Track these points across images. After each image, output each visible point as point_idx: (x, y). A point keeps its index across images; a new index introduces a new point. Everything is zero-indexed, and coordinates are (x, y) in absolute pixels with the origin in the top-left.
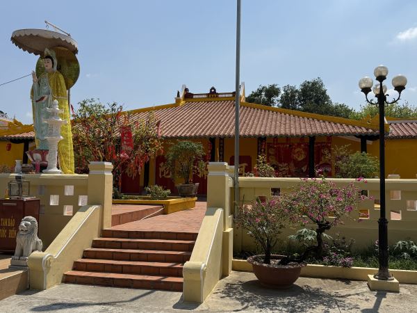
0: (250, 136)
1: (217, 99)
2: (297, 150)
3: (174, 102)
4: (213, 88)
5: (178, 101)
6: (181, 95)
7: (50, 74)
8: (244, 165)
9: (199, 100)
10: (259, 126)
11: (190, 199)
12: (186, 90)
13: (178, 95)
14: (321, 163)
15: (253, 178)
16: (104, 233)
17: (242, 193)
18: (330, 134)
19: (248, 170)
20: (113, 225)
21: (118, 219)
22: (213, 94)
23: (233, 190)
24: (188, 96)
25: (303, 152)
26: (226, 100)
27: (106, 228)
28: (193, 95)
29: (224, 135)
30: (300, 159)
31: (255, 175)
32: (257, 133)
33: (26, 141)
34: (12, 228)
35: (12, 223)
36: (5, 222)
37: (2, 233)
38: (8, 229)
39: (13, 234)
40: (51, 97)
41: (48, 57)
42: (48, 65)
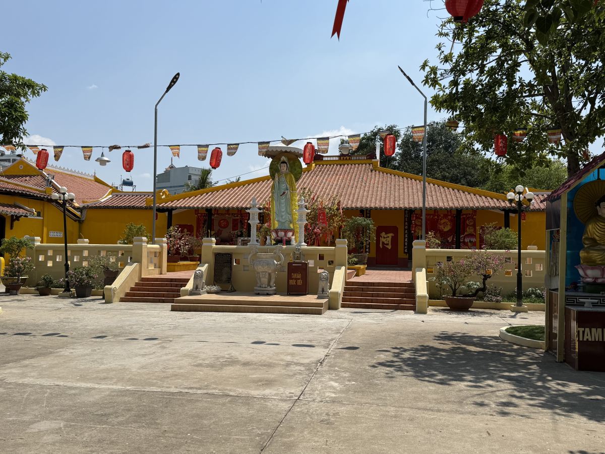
0: (400, 209)
1: (350, 162)
2: (442, 221)
7: (286, 175)
8: (391, 235)
9: (330, 163)
10: (406, 197)
14: (466, 233)
18: (477, 207)
22: (345, 156)
24: (318, 158)
25: (449, 223)
26: (360, 162)
28: (322, 157)
29: (375, 208)
30: (446, 229)
32: (406, 206)
33: (170, 210)
34: (299, 279)
35: (299, 276)
36: (294, 276)
37: (292, 282)
38: (296, 279)
39: (300, 282)
40: (289, 193)
41: (284, 162)
42: (284, 168)
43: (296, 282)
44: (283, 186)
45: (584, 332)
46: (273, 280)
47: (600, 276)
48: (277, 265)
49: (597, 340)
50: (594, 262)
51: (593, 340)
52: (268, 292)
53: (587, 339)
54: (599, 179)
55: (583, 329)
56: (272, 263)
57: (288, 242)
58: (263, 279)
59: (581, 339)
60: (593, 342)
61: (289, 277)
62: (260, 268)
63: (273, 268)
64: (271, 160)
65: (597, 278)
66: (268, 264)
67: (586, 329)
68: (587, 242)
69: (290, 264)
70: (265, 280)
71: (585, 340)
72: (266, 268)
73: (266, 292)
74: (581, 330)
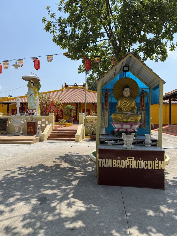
0: (89, 103)
1: (77, 87)
3: (61, 89)
4: (76, 84)
5: (63, 88)
6: (64, 86)
7: (33, 88)
8: (88, 112)
9: (70, 88)
10: (92, 99)
11: (71, 123)
12: (66, 84)
13: (63, 86)
15: (90, 117)
16: (53, 130)
17: (87, 121)
19: (89, 114)
20: (55, 128)
21: (56, 127)
22: (76, 86)
23: (85, 119)
24: (66, 86)
26: (81, 88)
27: (54, 129)
28: (68, 86)
29: (81, 103)
31: (91, 116)
32: (91, 102)
33: (8, 104)
34: (32, 129)
35: (31, 128)
36: (30, 128)
37: (29, 130)
38: (30, 129)
39: (32, 130)
40: (34, 95)
41: (32, 83)
42: (32, 85)
43: (30, 130)
44: (32, 92)
45: (102, 162)
46: (21, 129)
47: (121, 128)
48: (22, 123)
49: (109, 166)
50: (118, 120)
51: (107, 166)
52: (18, 134)
53: (104, 166)
54: (126, 77)
55: (101, 160)
56: (20, 122)
57: (33, 114)
58: (16, 129)
59: (100, 166)
60: (107, 167)
61: (28, 128)
62: (15, 125)
63: (20, 124)
64: (28, 82)
65: (119, 129)
66: (18, 123)
67: (103, 160)
68: (117, 110)
69: (28, 123)
70: (17, 130)
71: (102, 166)
72: (17, 125)
73: (17, 135)
74: (100, 160)
